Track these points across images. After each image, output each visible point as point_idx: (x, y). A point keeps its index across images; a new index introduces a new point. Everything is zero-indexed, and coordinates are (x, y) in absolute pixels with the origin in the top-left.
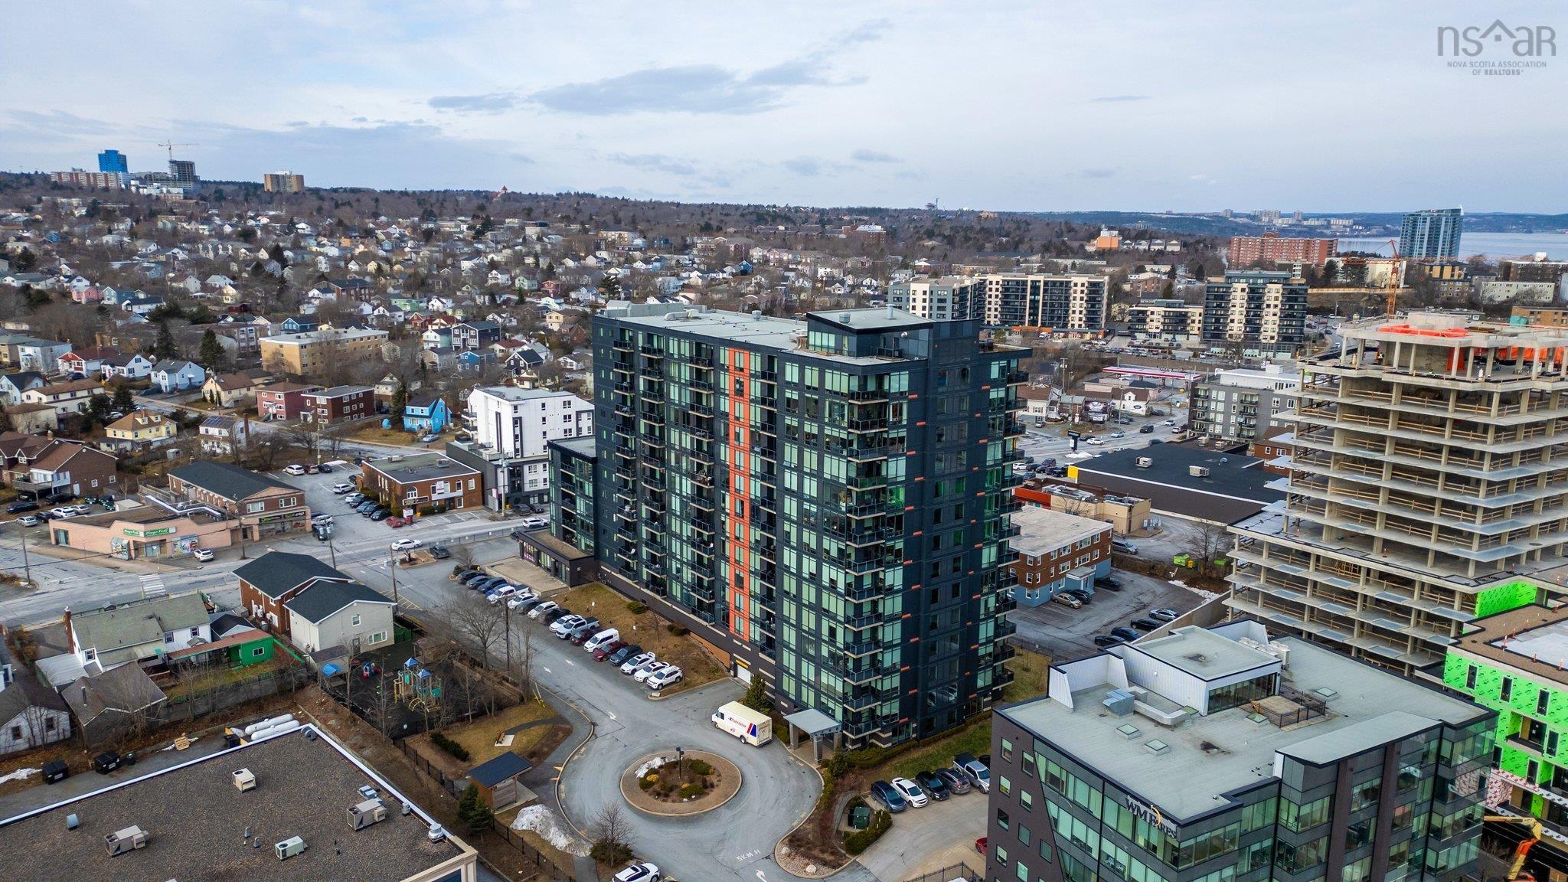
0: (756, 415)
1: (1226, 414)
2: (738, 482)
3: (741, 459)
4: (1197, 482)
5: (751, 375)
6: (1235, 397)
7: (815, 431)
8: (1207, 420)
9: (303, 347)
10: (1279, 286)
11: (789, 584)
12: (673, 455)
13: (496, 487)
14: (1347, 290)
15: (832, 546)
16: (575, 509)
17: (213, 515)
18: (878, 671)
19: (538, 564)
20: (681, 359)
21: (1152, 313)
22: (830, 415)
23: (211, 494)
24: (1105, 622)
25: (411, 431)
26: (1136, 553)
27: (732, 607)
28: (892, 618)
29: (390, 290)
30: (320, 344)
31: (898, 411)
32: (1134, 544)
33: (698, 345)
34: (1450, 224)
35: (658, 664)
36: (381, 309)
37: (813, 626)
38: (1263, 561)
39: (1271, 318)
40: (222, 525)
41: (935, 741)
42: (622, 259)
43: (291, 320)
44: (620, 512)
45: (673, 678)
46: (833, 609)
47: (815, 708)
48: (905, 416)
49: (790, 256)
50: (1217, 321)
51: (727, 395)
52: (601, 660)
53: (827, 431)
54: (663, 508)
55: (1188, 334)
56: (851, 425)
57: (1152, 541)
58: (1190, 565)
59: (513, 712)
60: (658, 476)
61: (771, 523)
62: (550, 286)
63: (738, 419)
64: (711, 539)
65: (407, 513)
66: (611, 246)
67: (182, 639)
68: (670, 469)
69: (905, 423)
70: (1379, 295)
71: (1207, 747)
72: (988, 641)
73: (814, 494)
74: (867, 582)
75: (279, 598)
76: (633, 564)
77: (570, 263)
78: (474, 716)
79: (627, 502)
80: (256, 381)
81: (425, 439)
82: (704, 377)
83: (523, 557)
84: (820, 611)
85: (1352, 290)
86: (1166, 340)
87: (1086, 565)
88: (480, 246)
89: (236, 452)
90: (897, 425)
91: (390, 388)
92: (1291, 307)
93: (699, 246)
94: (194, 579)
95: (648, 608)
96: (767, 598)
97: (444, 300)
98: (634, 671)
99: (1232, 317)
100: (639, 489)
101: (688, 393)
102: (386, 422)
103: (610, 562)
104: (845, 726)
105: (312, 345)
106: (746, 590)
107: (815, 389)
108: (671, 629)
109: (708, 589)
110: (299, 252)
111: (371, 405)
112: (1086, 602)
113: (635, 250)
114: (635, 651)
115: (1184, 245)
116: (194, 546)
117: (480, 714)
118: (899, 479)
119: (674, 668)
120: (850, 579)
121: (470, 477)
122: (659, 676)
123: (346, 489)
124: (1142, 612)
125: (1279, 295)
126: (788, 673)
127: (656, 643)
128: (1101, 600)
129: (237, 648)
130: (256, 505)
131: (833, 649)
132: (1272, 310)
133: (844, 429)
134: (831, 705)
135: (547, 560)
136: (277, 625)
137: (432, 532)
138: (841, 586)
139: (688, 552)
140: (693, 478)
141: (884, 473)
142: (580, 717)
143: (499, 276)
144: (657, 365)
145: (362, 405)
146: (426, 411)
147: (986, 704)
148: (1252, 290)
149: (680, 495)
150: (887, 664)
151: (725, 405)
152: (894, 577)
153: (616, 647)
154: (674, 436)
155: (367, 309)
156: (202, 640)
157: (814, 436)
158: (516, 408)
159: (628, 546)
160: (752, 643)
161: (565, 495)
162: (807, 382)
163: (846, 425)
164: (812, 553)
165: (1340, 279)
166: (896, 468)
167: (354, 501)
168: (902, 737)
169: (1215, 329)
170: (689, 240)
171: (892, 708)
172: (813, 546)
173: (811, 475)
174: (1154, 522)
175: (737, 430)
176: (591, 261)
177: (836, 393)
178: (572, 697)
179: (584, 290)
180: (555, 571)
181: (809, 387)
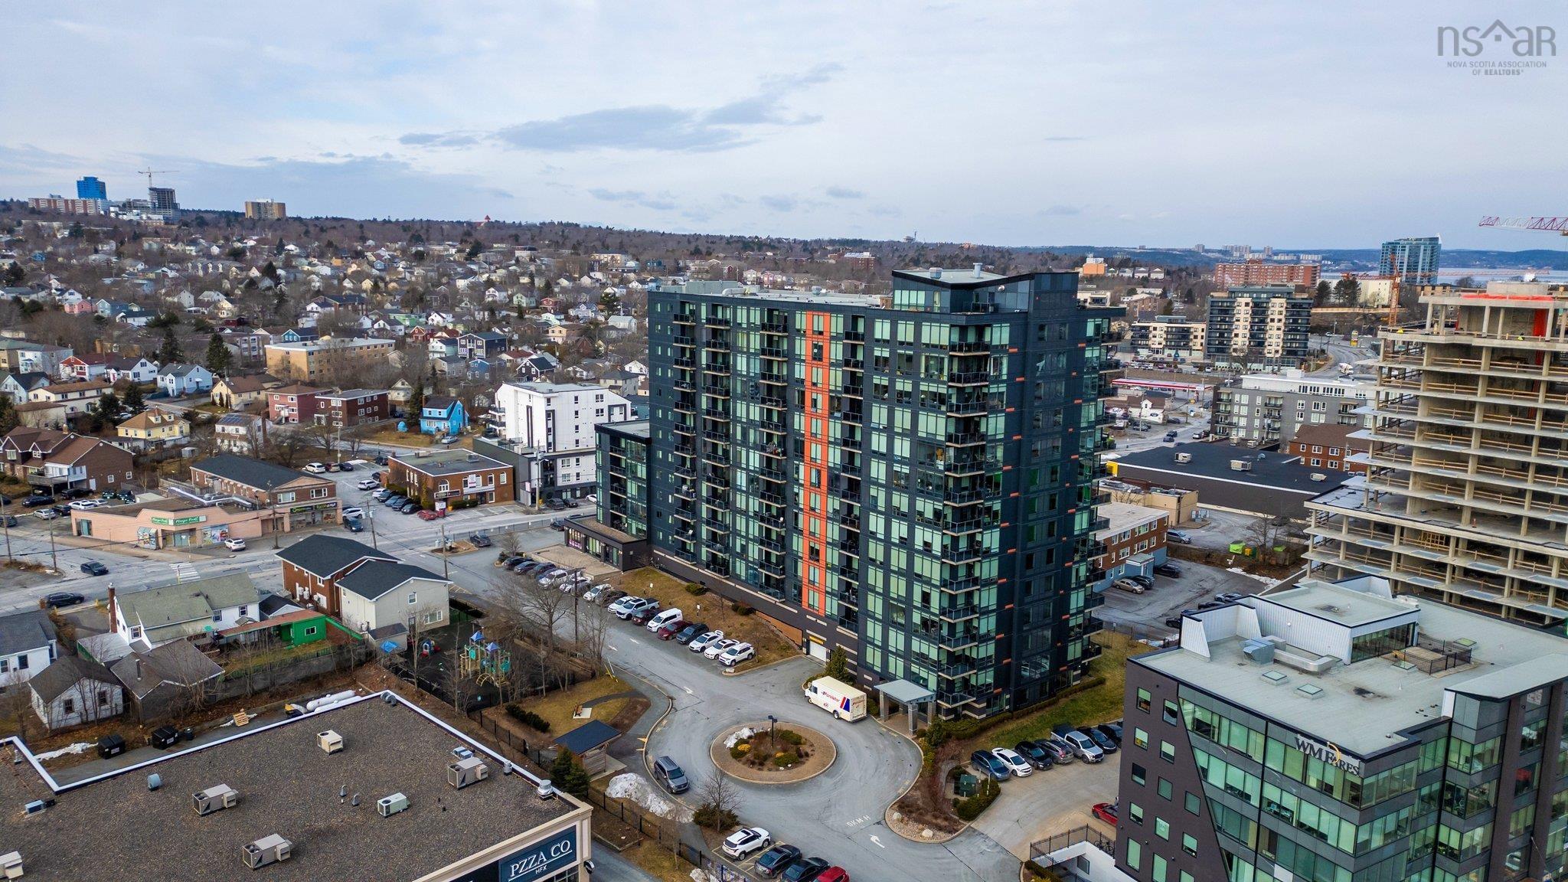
0: (836, 378)
1: (1250, 417)
2: (815, 450)
3: (817, 426)
4: (1241, 474)
5: (832, 338)
6: (1259, 400)
7: (908, 388)
8: (1230, 424)
9: (310, 353)
10: (1283, 301)
11: (875, 551)
12: (739, 429)
13: (530, 481)
14: (1341, 310)
15: (927, 507)
16: (625, 493)
17: (243, 505)
18: (973, 638)
19: (586, 551)
20: (751, 328)
21: (1155, 329)
22: (927, 370)
23: (239, 484)
24: (1171, 606)
25: (428, 434)
26: (1189, 542)
27: (805, 581)
28: (988, 583)
29: (388, 306)
30: (328, 351)
31: (998, 364)
32: (1186, 534)
33: (770, 312)
34: (1429, 252)
35: (728, 642)
36: (381, 322)
37: (903, 593)
38: (1343, 536)
39: (1275, 332)
40: (254, 514)
41: (1028, 713)
42: (617, 280)
43: (291, 331)
44: (678, 491)
45: (745, 655)
46: (926, 573)
47: (904, 678)
48: (1005, 371)
49: (784, 278)
50: (1222, 335)
51: (804, 361)
52: (667, 638)
53: (923, 387)
54: (727, 484)
55: (1190, 349)
56: (952, 378)
57: (1202, 532)
58: (1248, 552)
59: (586, 687)
60: (720, 452)
61: (854, 489)
62: (548, 303)
63: (815, 384)
64: (782, 512)
65: (439, 506)
66: (604, 268)
67: (230, 618)
68: (735, 444)
69: (1005, 377)
70: (1374, 315)
71: (1361, 692)
72: (1080, 611)
73: (906, 454)
74: (963, 545)
75: (329, 577)
76: (690, 546)
77: (564, 282)
78: (548, 690)
79: (684, 481)
80: (266, 385)
81: (444, 441)
82: (775, 344)
83: (568, 545)
84: (911, 576)
85: (1345, 310)
86: (1169, 355)
87: (1144, 552)
88: (473, 267)
89: (255, 451)
90: (997, 380)
91: (402, 393)
92: (1295, 321)
93: (693, 268)
94: (228, 567)
95: (707, 590)
96: (846, 568)
97: (444, 315)
98: (703, 649)
99: (1236, 331)
100: (699, 466)
101: (758, 362)
102: (401, 425)
103: (664, 545)
104: (940, 695)
105: (319, 351)
106: (822, 563)
107: (910, 344)
108: (735, 609)
109: (777, 564)
110: (291, 270)
111: (385, 410)
112: (1148, 588)
113: (629, 271)
114: (701, 630)
115: (1168, 273)
116: (224, 535)
117: (553, 687)
118: (998, 437)
119: (745, 645)
120: (948, 541)
121: (502, 471)
122: (732, 653)
123: (371, 485)
124: (1206, 596)
125: (1283, 309)
126: (873, 644)
127: (721, 622)
128: (1162, 587)
129: (289, 627)
130: (287, 495)
131: (926, 616)
132: (1276, 324)
133: (943, 383)
134: (923, 674)
135: (596, 546)
136: (325, 606)
137: (467, 524)
138: (937, 549)
139: (755, 529)
140: (763, 449)
141: (983, 429)
142: (658, 692)
143: (497, 294)
144: (721, 337)
145: (376, 408)
146: (444, 413)
147: (1076, 678)
148: (1256, 305)
149: (747, 470)
150: (983, 630)
151: (800, 372)
152: (991, 540)
153: (681, 626)
154: (741, 409)
155: (367, 323)
156: (251, 619)
157: (908, 394)
158: (549, 400)
159: (685, 526)
160: (827, 618)
161: (614, 479)
162: (901, 338)
163: (945, 379)
164: (902, 516)
165: (1332, 300)
166: (995, 425)
167: (382, 496)
168: (996, 709)
169: (1220, 343)
170: (681, 264)
171: (987, 677)
172: (905, 509)
173: (903, 434)
174: (1202, 513)
175: (814, 396)
176: (586, 281)
177: (935, 346)
178: (644, 673)
179: (583, 307)
180: (606, 556)
181: (902, 343)
